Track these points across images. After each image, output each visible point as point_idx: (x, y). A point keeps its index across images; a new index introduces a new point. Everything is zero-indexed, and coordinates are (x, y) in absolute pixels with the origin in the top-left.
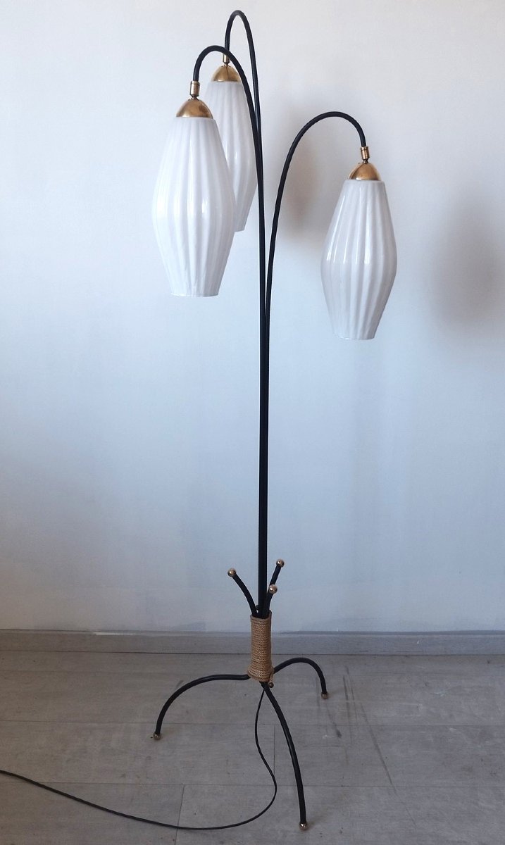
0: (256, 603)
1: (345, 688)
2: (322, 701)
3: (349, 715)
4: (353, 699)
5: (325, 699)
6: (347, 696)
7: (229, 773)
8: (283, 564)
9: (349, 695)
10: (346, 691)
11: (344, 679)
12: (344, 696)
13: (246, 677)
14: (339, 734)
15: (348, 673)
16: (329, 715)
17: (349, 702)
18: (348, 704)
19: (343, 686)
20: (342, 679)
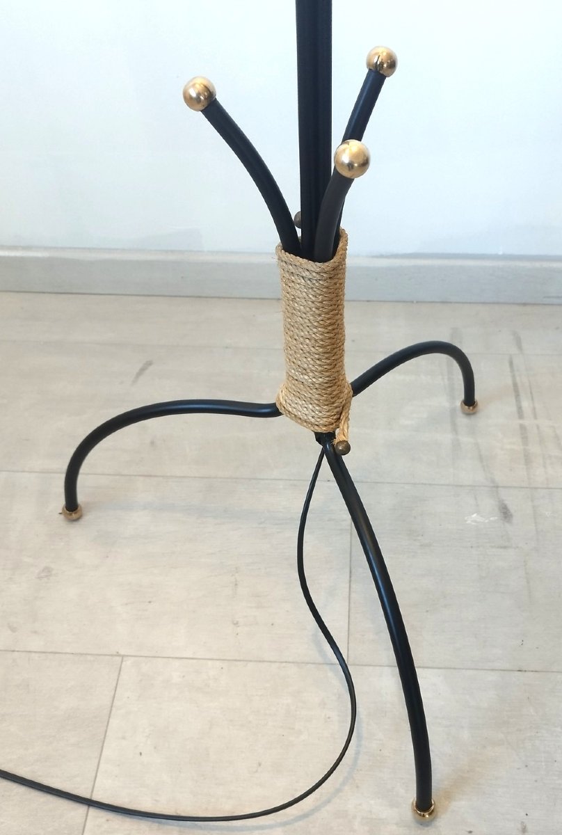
0: (294, 206)
1: (515, 385)
2: (463, 420)
3: (528, 459)
4: (535, 417)
5: (468, 414)
6: (520, 408)
7: (236, 624)
8: (392, 65)
9: (526, 404)
10: (517, 396)
11: (511, 363)
12: (514, 409)
13: (272, 411)
14: (506, 513)
15: (520, 347)
16: (481, 458)
17: (526, 422)
18: (522, 427)
19: (509, 382)
20: (507, 365)
